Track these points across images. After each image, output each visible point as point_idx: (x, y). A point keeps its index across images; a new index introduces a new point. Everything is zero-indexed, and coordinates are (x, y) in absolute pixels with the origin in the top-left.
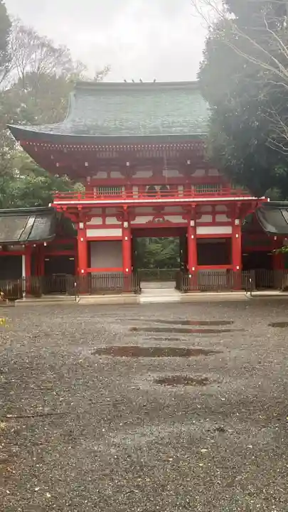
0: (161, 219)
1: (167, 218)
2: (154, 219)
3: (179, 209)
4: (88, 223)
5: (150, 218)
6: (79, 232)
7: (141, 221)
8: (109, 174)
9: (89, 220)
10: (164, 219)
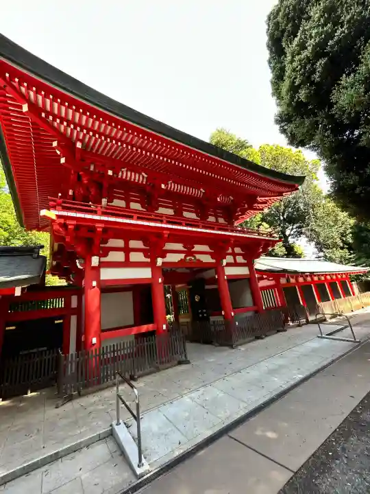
0: (193, 258)
1: (198, 256)
2: (185, 257)
3: (205, 248)
4: (103, 259)
5: (182, 256)
6: (88, 273)
7: (173, 258)
8: (128, 206)
9: (106, 255)
10: (194, 257)
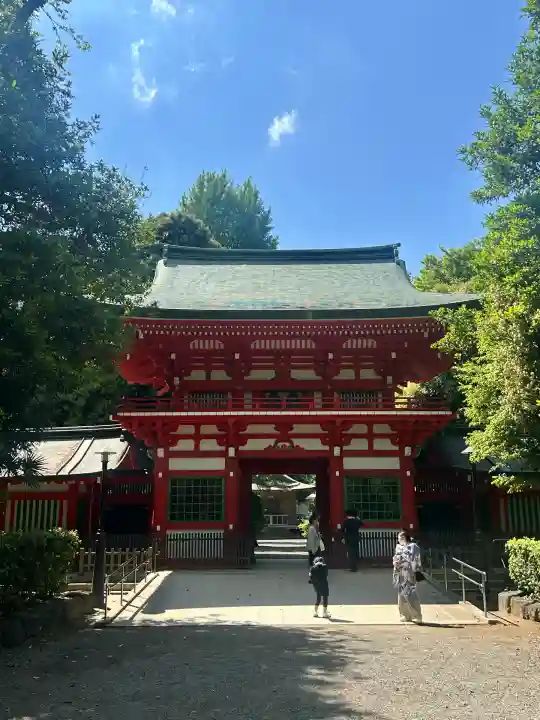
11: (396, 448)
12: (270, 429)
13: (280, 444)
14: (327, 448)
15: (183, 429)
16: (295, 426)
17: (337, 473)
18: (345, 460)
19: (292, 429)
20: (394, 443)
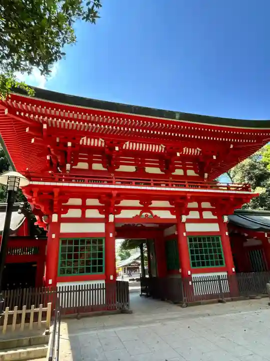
11: (216, 217)
12: (136, 203)
13: (144, 214)
14: (174, 217)
15: (72, 201)
16: (153, 202)
17: (185, 234)
18: (187, 225)
19: (151, 204)
20: (214, 214)
